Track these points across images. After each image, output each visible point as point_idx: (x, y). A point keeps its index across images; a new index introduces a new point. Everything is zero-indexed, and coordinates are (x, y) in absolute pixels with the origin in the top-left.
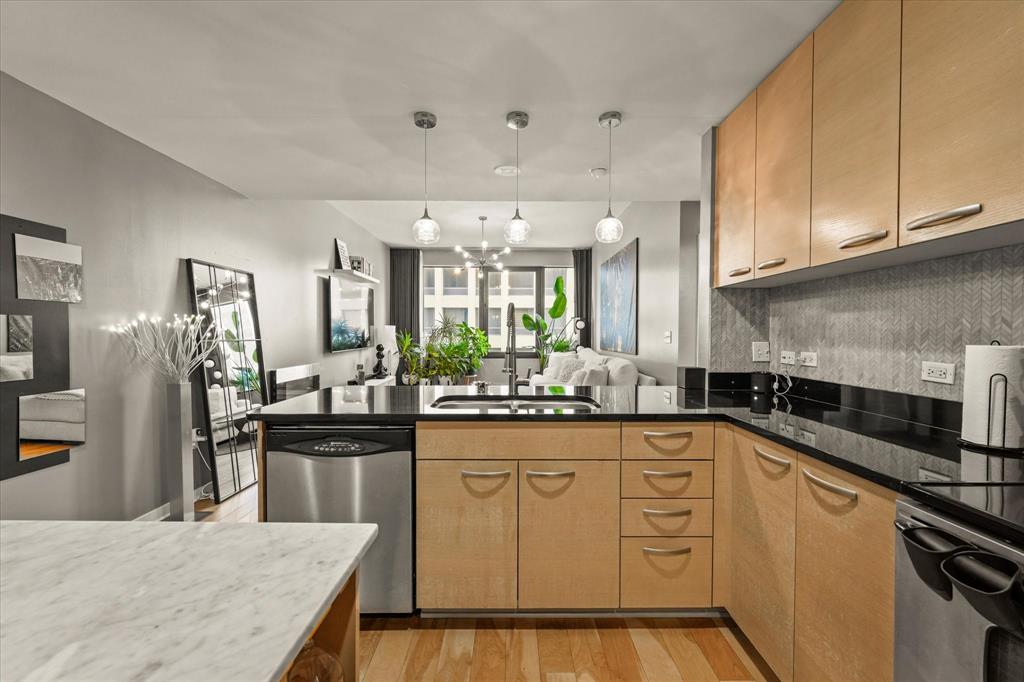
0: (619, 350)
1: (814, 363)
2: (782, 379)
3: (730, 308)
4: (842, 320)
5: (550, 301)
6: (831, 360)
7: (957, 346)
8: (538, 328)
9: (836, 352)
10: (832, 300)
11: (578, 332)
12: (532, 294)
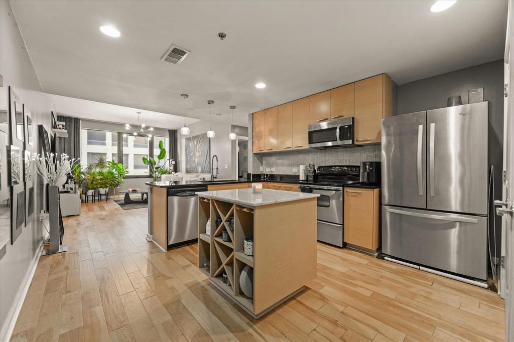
0: (200, 172)
1: (274, 171)
2: (267, 175)
3: (256, 158)
4: (280, 161)
5: (157, 152)
6: (278, 169)
7: (298, 166)
8: (152, 164)
9: (279, 168)
10: (277, 157)
11: (173, 166)
12: (147, 147)
